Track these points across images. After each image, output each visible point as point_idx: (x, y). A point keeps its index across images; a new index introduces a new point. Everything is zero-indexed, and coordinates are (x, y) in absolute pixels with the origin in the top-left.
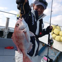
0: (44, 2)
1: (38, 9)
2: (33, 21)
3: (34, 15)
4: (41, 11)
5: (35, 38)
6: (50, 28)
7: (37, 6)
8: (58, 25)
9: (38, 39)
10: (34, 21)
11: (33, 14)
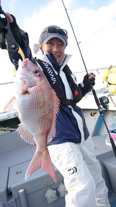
0: (59, 30)
1: (51, 50)
2: (51, 76)
3: (49, 65)
4: (59, 51)
5: (70, 107)
6: (89, 78)
7: (47, 43)
8: (111, 66)
9: (77, 107)
10: (53, 76)
11: (45, 63)
